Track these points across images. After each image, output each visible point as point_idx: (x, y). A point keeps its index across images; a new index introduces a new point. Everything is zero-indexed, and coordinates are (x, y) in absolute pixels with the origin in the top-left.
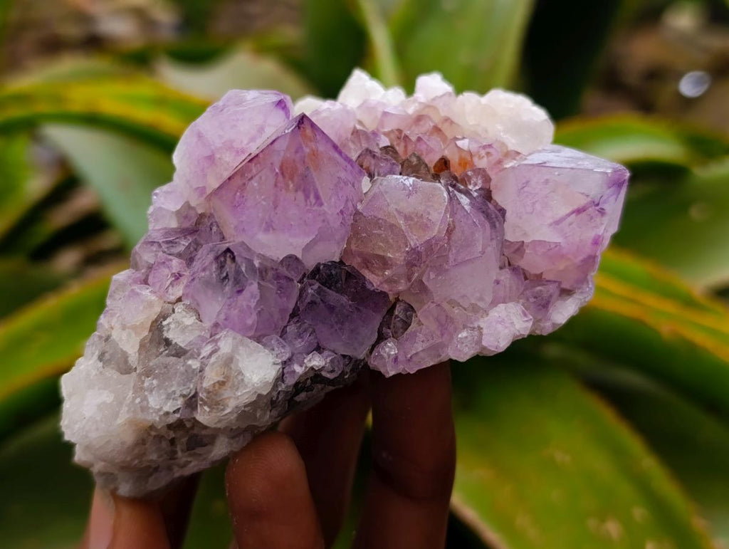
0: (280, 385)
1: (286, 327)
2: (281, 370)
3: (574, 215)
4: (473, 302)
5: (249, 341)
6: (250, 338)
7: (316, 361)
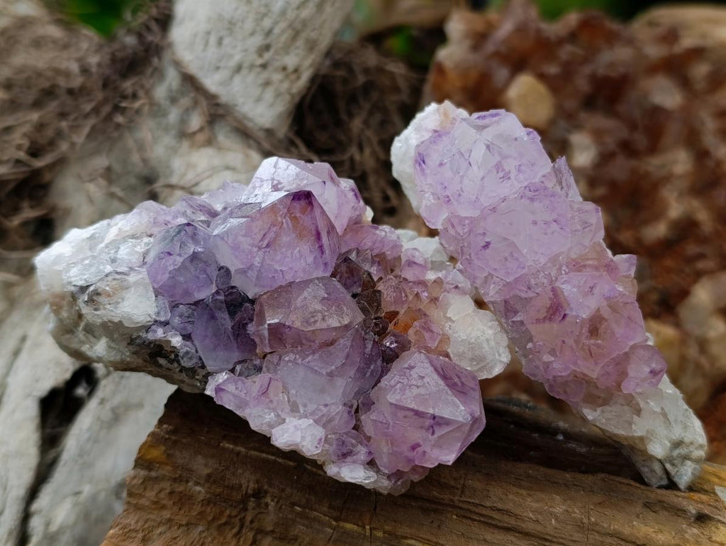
0: (143, 332)
1: (182, 304)
2: (151, 323)
3: (412, 413)
4: (298, 402)
5: (152, 289)
6: (154, 288)
7: (176, 341)
